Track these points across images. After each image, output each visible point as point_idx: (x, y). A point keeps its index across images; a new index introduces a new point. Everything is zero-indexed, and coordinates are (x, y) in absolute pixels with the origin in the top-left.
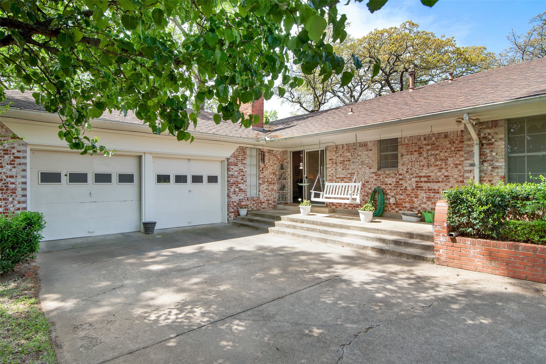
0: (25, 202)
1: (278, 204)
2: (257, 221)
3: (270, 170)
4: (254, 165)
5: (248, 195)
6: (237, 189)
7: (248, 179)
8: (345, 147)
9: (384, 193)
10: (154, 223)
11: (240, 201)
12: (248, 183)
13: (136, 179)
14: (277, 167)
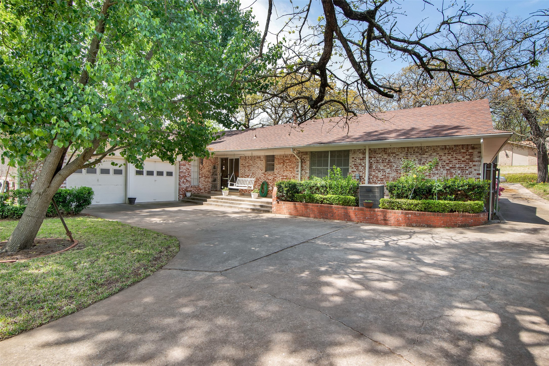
1: (212, 190)
2: (197, 199)
3: (207, 169)
4: (196, 166)
5: (192, 185)
6: (185, 181)
7: (192, 174)
8: (250, 158)
9: (268, 185)
10: (135, 199)
11: (187, 188)
12: (192, 177)
13: (124, 172)
14: (211, 167)
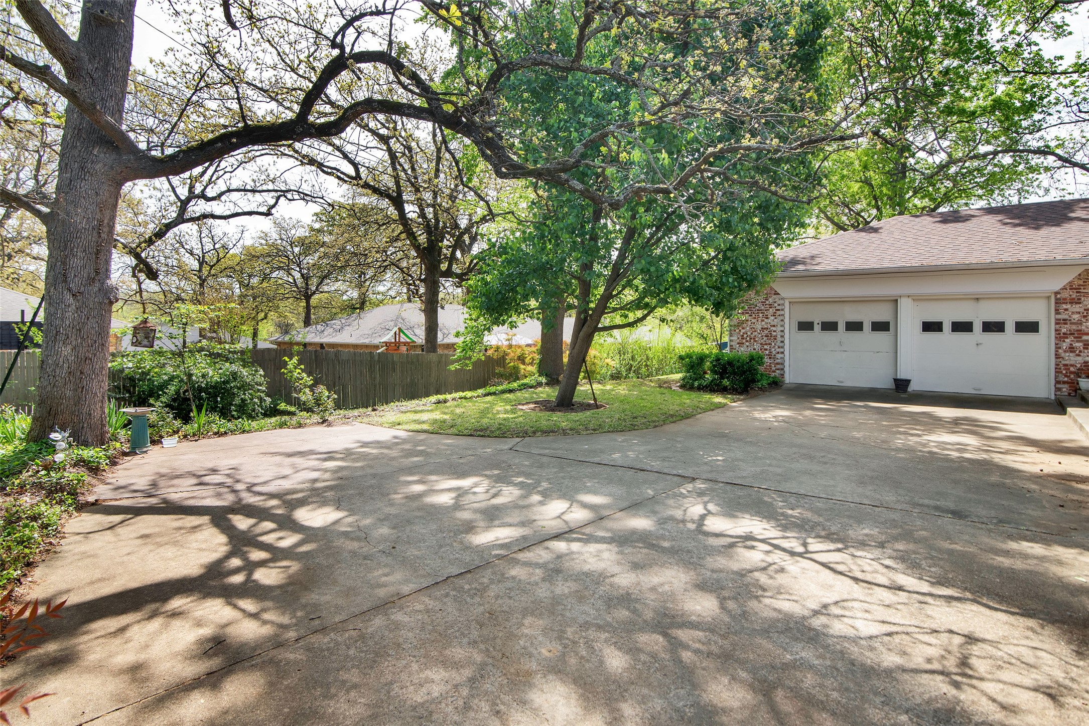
0: (782, 347)
10: (908, 381)
13: (892, 327)
